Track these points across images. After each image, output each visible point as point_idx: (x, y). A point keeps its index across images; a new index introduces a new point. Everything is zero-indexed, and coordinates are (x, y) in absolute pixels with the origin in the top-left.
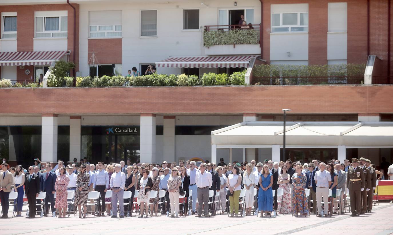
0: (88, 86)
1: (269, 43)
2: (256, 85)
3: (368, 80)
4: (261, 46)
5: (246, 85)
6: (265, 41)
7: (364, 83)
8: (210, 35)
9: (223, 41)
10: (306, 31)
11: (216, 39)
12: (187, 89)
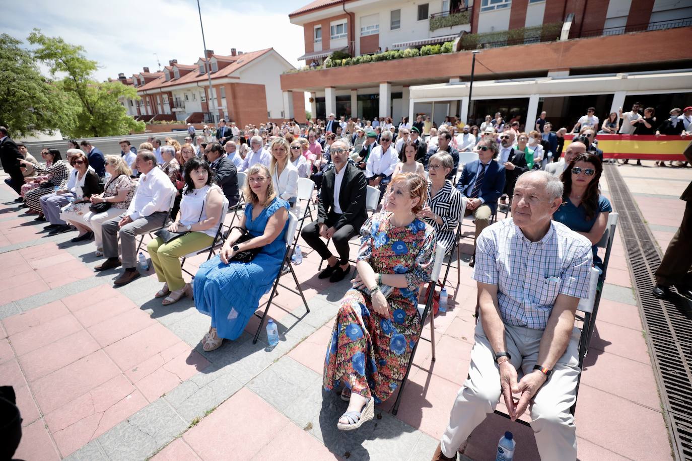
0: (348, 64)
1: (477, 21)
2: (462, 52)
3: (564, 36)
4: (472, 26)
5: (453, 52)
6: (474, 20)
7: (560, 39)
8: (434, 21)
9: (443, 24)
10: (509, 7)
11: (438, 24)
12: (409, 60)
